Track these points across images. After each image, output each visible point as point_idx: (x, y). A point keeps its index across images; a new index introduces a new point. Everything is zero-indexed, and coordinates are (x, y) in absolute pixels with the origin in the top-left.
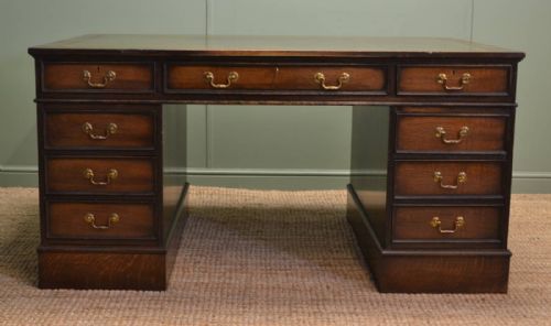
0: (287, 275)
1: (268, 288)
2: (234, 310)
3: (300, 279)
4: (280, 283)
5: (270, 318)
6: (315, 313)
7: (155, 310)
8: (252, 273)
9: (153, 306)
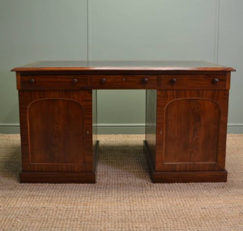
0: (127, 177)
1: (118, 184)
2: (101, 196)
3: (134, 179)
4: (124, 182)
5: (119, 199)
6: (141, 196)
7: (61, 197)
8: (110, 177)
9: (60, 195)
